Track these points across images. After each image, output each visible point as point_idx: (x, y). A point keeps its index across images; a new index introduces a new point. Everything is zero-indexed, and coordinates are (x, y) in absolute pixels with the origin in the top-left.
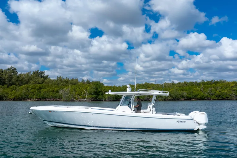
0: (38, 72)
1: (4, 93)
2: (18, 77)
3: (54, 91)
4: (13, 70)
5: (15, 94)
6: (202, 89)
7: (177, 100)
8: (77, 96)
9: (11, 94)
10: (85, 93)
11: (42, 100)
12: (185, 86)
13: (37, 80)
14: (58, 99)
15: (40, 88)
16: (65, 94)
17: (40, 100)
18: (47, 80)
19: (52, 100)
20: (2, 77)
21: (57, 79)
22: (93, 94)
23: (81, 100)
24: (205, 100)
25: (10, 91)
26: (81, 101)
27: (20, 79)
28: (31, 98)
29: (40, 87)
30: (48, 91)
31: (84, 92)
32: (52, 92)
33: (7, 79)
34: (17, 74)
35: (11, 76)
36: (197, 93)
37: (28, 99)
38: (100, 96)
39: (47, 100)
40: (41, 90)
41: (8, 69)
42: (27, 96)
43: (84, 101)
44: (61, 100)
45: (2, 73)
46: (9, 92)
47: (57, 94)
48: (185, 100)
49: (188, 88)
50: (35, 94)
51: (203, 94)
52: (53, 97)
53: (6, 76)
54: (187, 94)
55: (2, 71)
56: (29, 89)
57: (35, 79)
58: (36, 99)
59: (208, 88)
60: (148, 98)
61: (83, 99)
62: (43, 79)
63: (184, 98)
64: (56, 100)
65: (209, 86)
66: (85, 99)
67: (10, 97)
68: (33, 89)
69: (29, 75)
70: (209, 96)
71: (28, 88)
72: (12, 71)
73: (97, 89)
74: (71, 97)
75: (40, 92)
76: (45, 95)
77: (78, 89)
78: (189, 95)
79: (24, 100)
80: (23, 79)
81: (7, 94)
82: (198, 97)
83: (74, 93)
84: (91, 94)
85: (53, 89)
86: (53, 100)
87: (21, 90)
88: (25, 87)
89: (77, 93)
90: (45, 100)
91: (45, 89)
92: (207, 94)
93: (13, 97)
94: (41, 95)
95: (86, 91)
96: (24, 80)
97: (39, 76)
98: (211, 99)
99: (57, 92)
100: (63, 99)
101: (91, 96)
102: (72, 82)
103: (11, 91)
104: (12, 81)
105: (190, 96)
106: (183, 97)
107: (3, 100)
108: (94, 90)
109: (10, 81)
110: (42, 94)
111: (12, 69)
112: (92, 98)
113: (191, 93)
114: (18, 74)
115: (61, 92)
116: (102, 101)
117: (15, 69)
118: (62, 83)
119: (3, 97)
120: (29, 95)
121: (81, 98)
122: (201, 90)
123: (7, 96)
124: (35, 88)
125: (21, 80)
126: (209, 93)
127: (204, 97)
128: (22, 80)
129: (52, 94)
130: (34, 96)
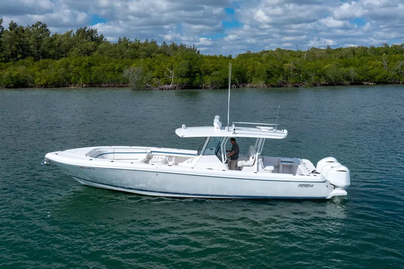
0: (86, 30)
1: (28, 74)
2: (52, 40)
3: (113, 70)
4: (42, 27)
5: (48, 77)
6: (385, 64)
7: (338, 85)
8: (155, 79)
9: (40, 77)
10: (169, 74)
11: (95, 87)
12: (352, 55)
13: (85, 44)
14: (123, 84)
15: (90, 65)
16: (134, 76)
17: (92, 86)
18: (103, 44)
19: (112, 86)
20: (24, 42)
21: (120, 42)
22: (184, 77)
23: (162, 87)
24: (389, 83)
25: (37, 70)
26: (162, 89)
27: (55, 44)
28: (75, 83)
29: (89, 63)
30: (103, 70)
31: (168, 72)
32: (110, 72)
33: (34, 45)
34: (49, 35)
35: (39, 40)
36: (376, 70)
37: (71, 84)
38: (197, 80)
39: (104, 85)
40: (93, 68)
41: (33, 26)
42: (68, 79)
43: (168, 89)
44: (127, 86)
45: (22, 34)
46: (37, 73)
47: (120, 76)
48: (352, 84)
49: (357, 61)
50: (82, 76)
51: (386, 74)
52: (113, 81)
53: (31, 40)
54: (356, 74)
55: (23, 31)
56: (71, 66)
57: (81, 43)
58: (84, 85)
59: (395, 61)
60: (284, 83)
61: (166, 86)
62: (93, 43)
63: (350, 80)
64: (119, 87)
65: (398, 56)
66: (170, 84)
67: (39, 81)
68: (77, 67)
69: (70, 36)
70: (397, 76)
71: (68, 64)
72: (40, 29)
73: (190, 67)
74: (145, 82)
75: (90, 72)
76: (100, 78)
77: (157, 67)
78: (361, 75)
79: (63, 86)
80: (60, 44)
81: (33, 76)
82: (378, 78)
83: (150, 74)
84: (181, 76)
85: (112, 66)
86: (115, 86)
87: (56, 68)
88: (63, 62)
89: (155, 74)
90: (100, 87)
91: (98, 66)
92: (393, 73)
93: (44, 81)
94: (92, 77)
95: (172, 70)
96: (62, 45)
97: (87, 37)
98: (401, 82)
99: (120, 71)
100: (132, 84)
101: (180, 80)
102: (146, 48)
103: (40, 70)
104: (42, 47)
105: (361, 78)
106: (348, 79)
107: (27, 87)
108: (185, 69)
109: (38, 47)
110: (94, 75)
111: (39, 27)
112: (183, 83)
113: (365, 72)
114: (51, 35)
115: (126, 72)
116: (201, 88)
117: (44, 26)
118: (128, 51)
119: (27, 81)
120: (71, 78)
121: (162, 83)
122: (382, 66)
123: (34, 80)
124: (80, 65)
125: (57, 45)
126: (397, 71)
127: (388, 78)
128: (59, 46)
129: (111, 76)
130: (81, 79)
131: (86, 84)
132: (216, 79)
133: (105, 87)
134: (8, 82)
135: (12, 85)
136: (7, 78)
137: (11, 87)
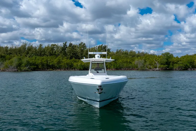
3: (127, 62)
8: (150, 65)
11: (118, 70)
14: (132, 69)
16: (140, 64)
17: (117, 70)
20: (76, 52)
22: (164, 64)
26: (154, 70)
28: (110, 68)
30: (122, 62)
31: (155, 62)
32: (125, 63)
33: (80, 53)
35: (82, 51)
38: (171, 66)
39: (123, 69)
41: (79, 44)
43: (157, 70)
44: (134, 70)
52: (127, 67)
55: (75, 47)
58: (114, 69)
64: (130, 70)
73: (167, 60)
74: (145, 67)
75: (116, 63)
76: (121, 66)
84: (162, 64)
85: (126, 60)
86: (128, 70)
90: (121, 70)
94: (118, 66)
95: (157, 61)
101: (162, 66)
104: (83, 54)
108: (165, 61)
110: (118, 64)
111: (82, 45)
116: (173, 70)
117: (84, 44)
120: (108, 66)
121: (153, 67)
129: (126, 65)
130: (112, 66)
131: (115, 69)
132: (181, 65)
133: (123, 70)
134: (80, 68)
135: (82, 69)
136: (80, 66)
137: (82, 70)
